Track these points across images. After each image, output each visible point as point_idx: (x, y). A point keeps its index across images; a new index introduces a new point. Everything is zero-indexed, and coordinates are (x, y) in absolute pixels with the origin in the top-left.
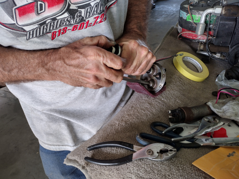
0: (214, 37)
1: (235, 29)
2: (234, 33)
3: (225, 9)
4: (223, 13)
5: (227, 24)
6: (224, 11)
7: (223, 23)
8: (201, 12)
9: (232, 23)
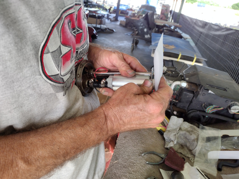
0: (177, 100)
1: (193, 100)
2: (191, 102)
3: (188, 84)
4: (187, 87)
5: (188, 95)
6: (187, 86)
7: (186, 94)
8: (171, 82)
9: (191, 95)
